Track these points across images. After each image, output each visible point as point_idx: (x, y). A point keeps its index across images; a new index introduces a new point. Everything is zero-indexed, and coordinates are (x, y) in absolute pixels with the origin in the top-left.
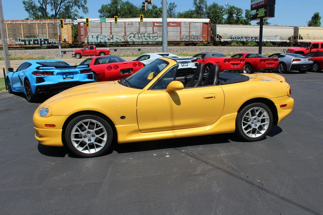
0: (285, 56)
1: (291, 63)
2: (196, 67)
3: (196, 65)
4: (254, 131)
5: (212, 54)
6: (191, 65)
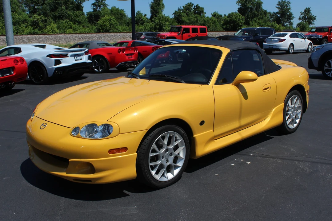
0: (172, 43)
2: (91, 61)
3: (89, 59)
4: (293, 122)
5: (97, 44)
6: (85, 59)
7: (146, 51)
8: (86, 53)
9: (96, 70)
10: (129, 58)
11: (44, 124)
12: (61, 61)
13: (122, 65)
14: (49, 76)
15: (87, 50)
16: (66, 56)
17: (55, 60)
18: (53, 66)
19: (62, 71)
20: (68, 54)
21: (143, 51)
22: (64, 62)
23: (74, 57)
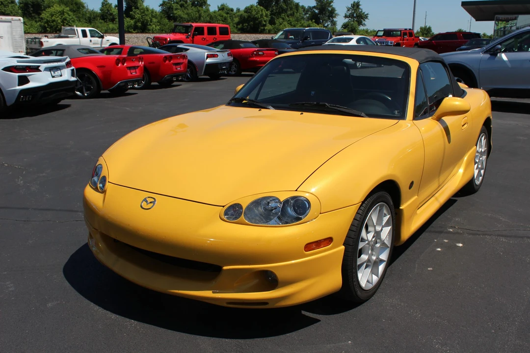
0: (188, 49)
1: (204, 62)
2: (74, 79)
3: (73, 75)
4: (479, 174)
5: (78, 50)
6: (66, 75)
7: (153, 63)
8: (68, 65)
9: (78, 93)
10: (131, 74)
11: (149, 200)
12: (28, 78)
13: (121, 85)
14: (9, 104)
15: (68, 60)
16: (37, 69)
17: (19, 77)
18: (15, 87)
19: (31, 96)
20: (39, 66)
21: (150, 63)
22: (34, 81)
23: (50, 71)
